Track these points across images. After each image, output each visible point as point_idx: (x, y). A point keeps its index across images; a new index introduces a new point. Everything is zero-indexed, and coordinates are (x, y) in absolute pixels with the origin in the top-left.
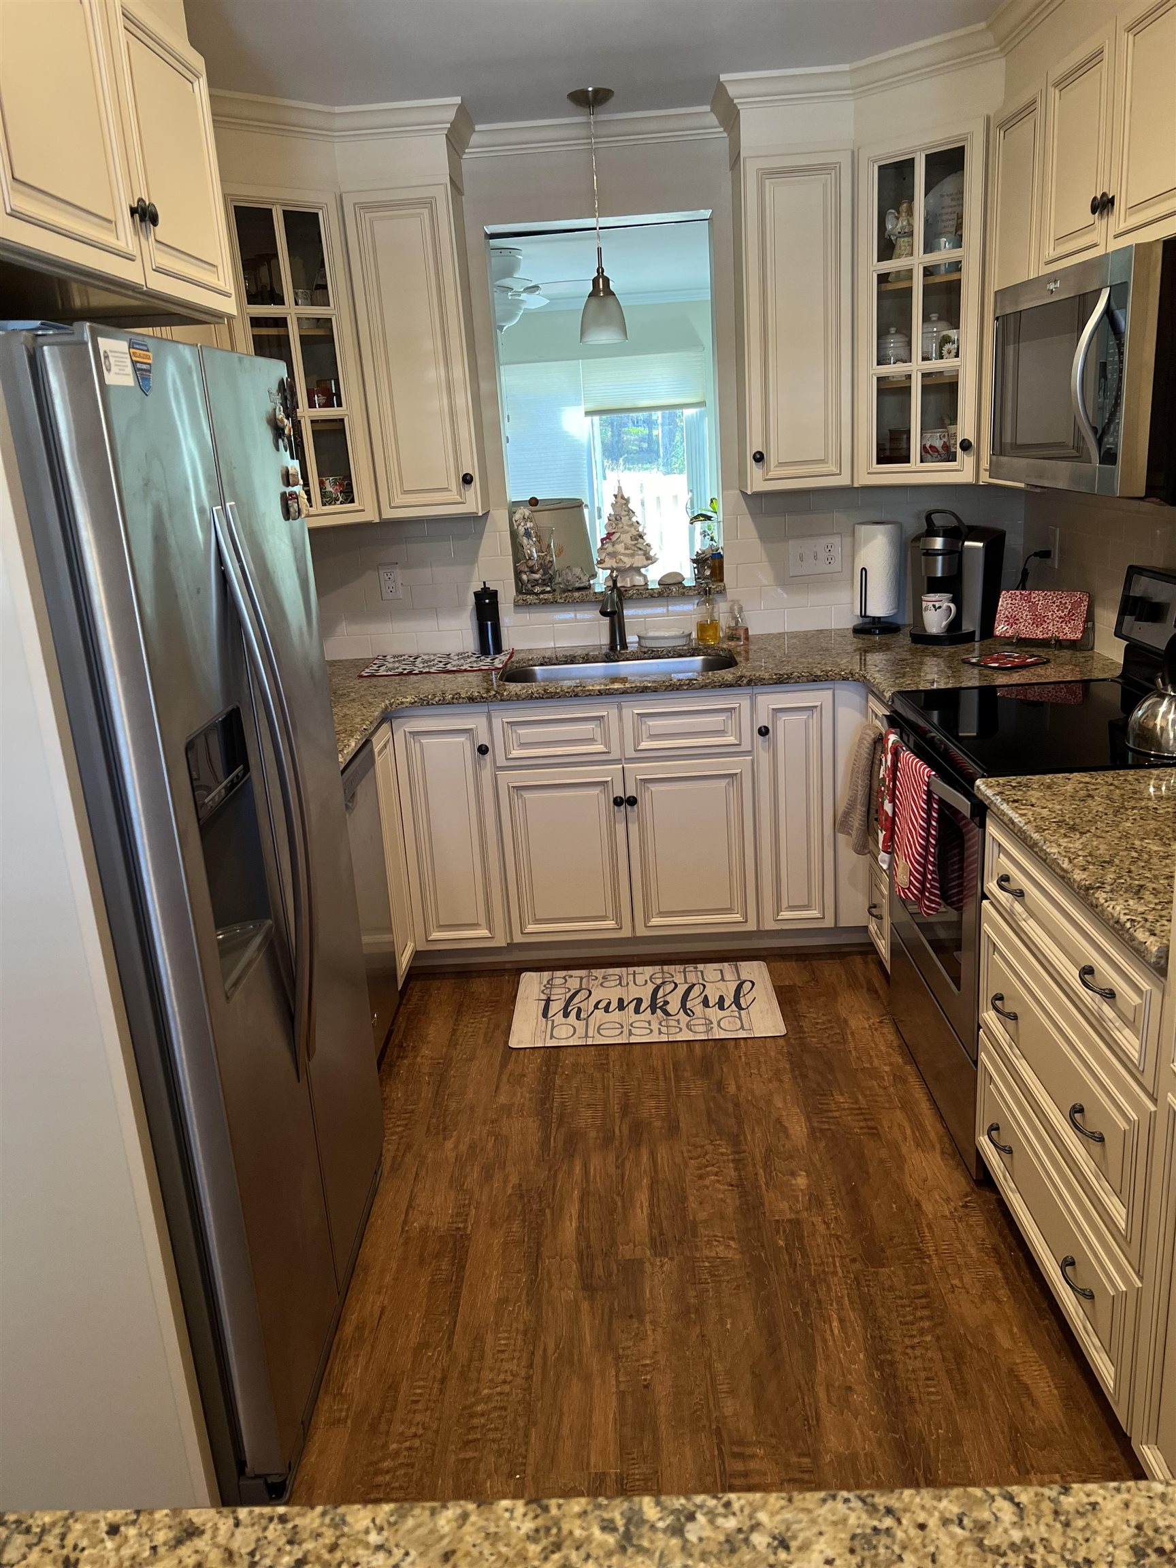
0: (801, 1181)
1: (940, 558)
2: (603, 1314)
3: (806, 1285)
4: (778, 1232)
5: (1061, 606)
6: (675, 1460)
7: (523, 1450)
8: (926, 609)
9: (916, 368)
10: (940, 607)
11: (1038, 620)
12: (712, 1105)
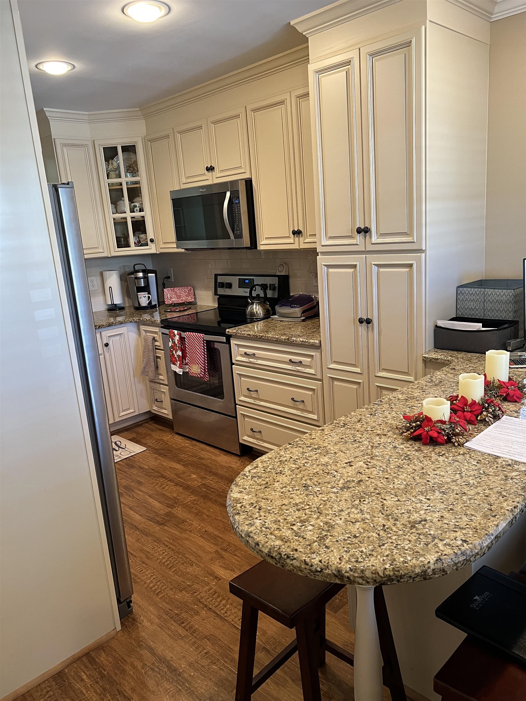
0: (194, 476)
1: (142, 280)
2: (173, 526)
3: (222, 494)
4: (201, 488)
5: (185, 292)
6: (231, 538)
7: (188, 560)
8: (141, 298)
9: (129, 215)
10: (145, 297)
11: (179, 297)
12: (144, 473)
